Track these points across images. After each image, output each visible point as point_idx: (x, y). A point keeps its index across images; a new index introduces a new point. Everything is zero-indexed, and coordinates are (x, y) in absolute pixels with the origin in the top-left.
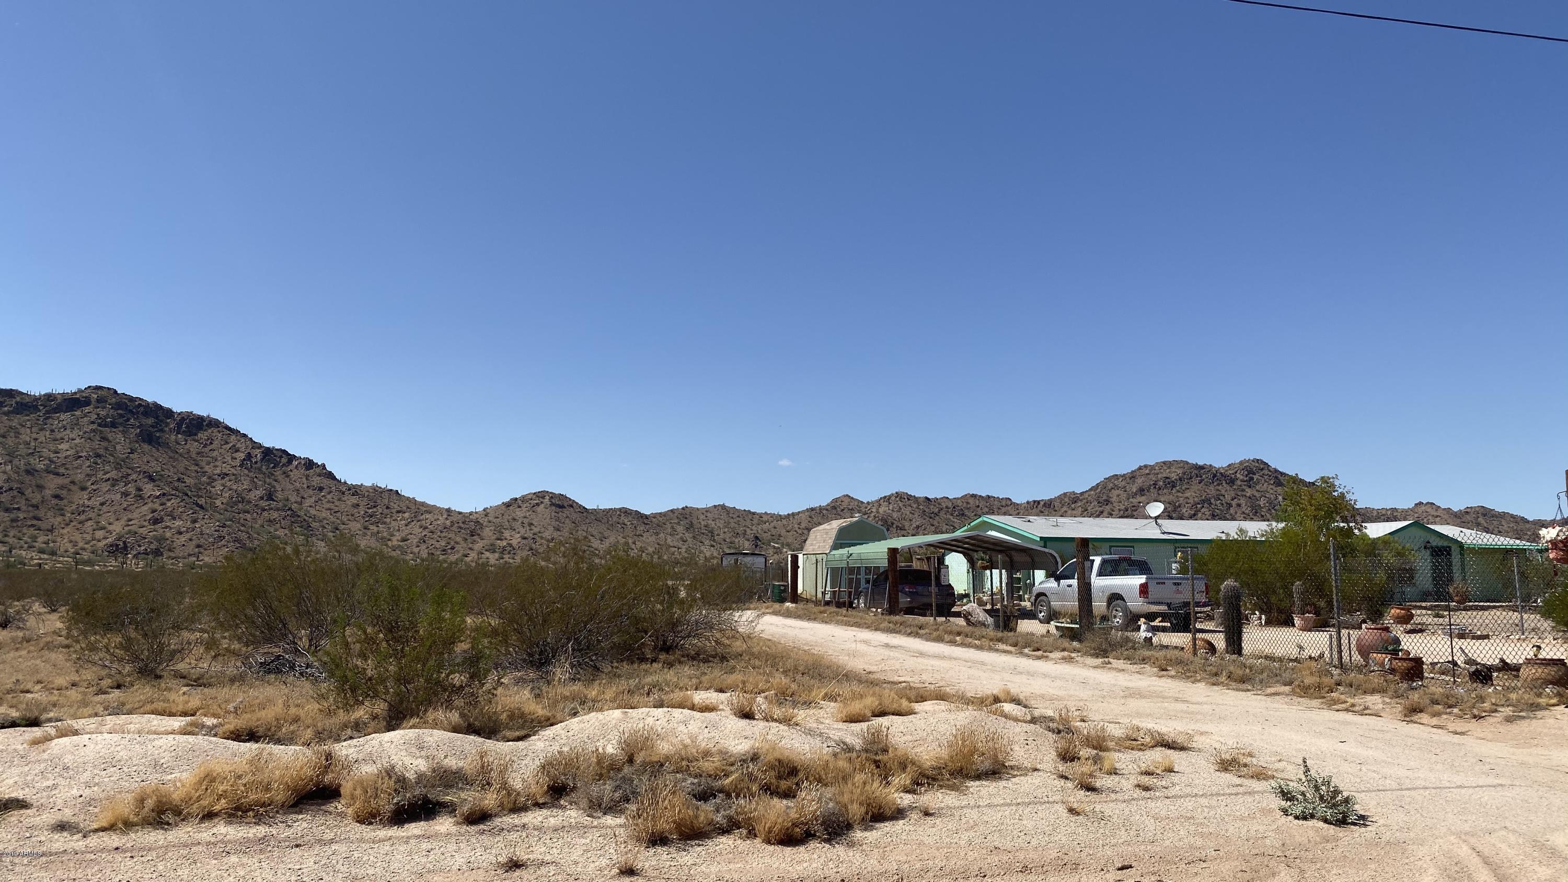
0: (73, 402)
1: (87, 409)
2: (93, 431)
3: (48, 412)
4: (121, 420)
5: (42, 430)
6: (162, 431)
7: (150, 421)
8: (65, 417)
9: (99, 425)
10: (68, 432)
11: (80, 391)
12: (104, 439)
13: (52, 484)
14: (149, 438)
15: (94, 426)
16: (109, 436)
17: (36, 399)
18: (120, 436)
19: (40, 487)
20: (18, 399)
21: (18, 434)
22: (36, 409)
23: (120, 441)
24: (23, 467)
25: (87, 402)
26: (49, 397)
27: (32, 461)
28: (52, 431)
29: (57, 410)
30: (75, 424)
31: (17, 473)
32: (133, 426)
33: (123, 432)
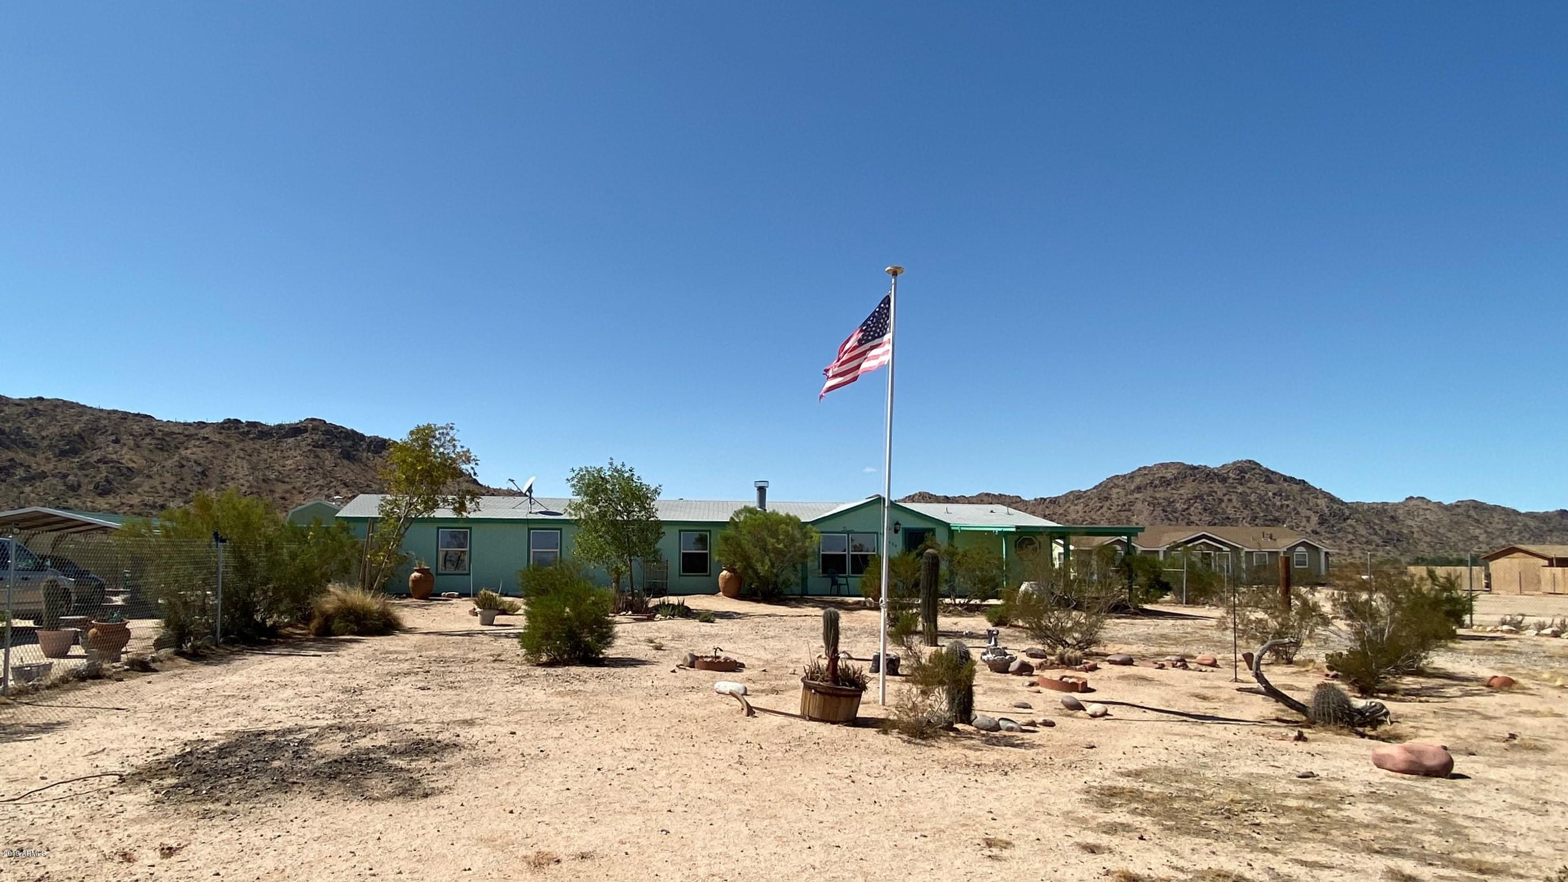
0: (295, 430)
1: (305, 435)
2: (310, 451)
3: (279, 438)
4: (328, 443)
5: (275, 450)
6: (357, 450)
7: (349, 443)
8: (290, 440)
9: (314, 446)
10: (292, 452)
11: (301, 422)
12: (317, 456)
13: (280, 489)
14: (347, 455)
15: (310, 448)
16: (320, 454)
17: (272, 428)
18: (328, 454)
19: (272, 491)
20: (260, 429)
21: (259, 453)
22: (271, 435)
23: (328, 458)
24: (261, 477)
25: (305, 430)
26: (280, 427)
27: (267, 473)
28: (282, 451)
29: (287, 436)
30: (297, 446)
31: (257, 482)
32: (337, 447)
33: (329, 451)
